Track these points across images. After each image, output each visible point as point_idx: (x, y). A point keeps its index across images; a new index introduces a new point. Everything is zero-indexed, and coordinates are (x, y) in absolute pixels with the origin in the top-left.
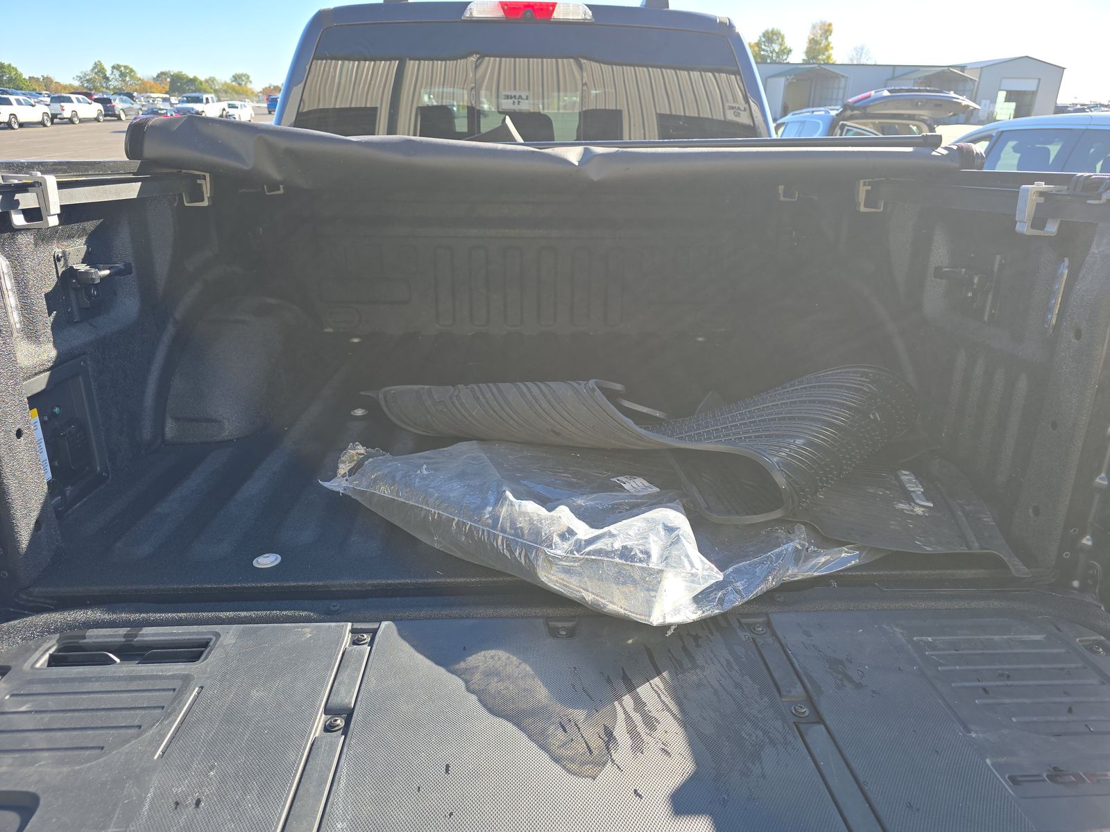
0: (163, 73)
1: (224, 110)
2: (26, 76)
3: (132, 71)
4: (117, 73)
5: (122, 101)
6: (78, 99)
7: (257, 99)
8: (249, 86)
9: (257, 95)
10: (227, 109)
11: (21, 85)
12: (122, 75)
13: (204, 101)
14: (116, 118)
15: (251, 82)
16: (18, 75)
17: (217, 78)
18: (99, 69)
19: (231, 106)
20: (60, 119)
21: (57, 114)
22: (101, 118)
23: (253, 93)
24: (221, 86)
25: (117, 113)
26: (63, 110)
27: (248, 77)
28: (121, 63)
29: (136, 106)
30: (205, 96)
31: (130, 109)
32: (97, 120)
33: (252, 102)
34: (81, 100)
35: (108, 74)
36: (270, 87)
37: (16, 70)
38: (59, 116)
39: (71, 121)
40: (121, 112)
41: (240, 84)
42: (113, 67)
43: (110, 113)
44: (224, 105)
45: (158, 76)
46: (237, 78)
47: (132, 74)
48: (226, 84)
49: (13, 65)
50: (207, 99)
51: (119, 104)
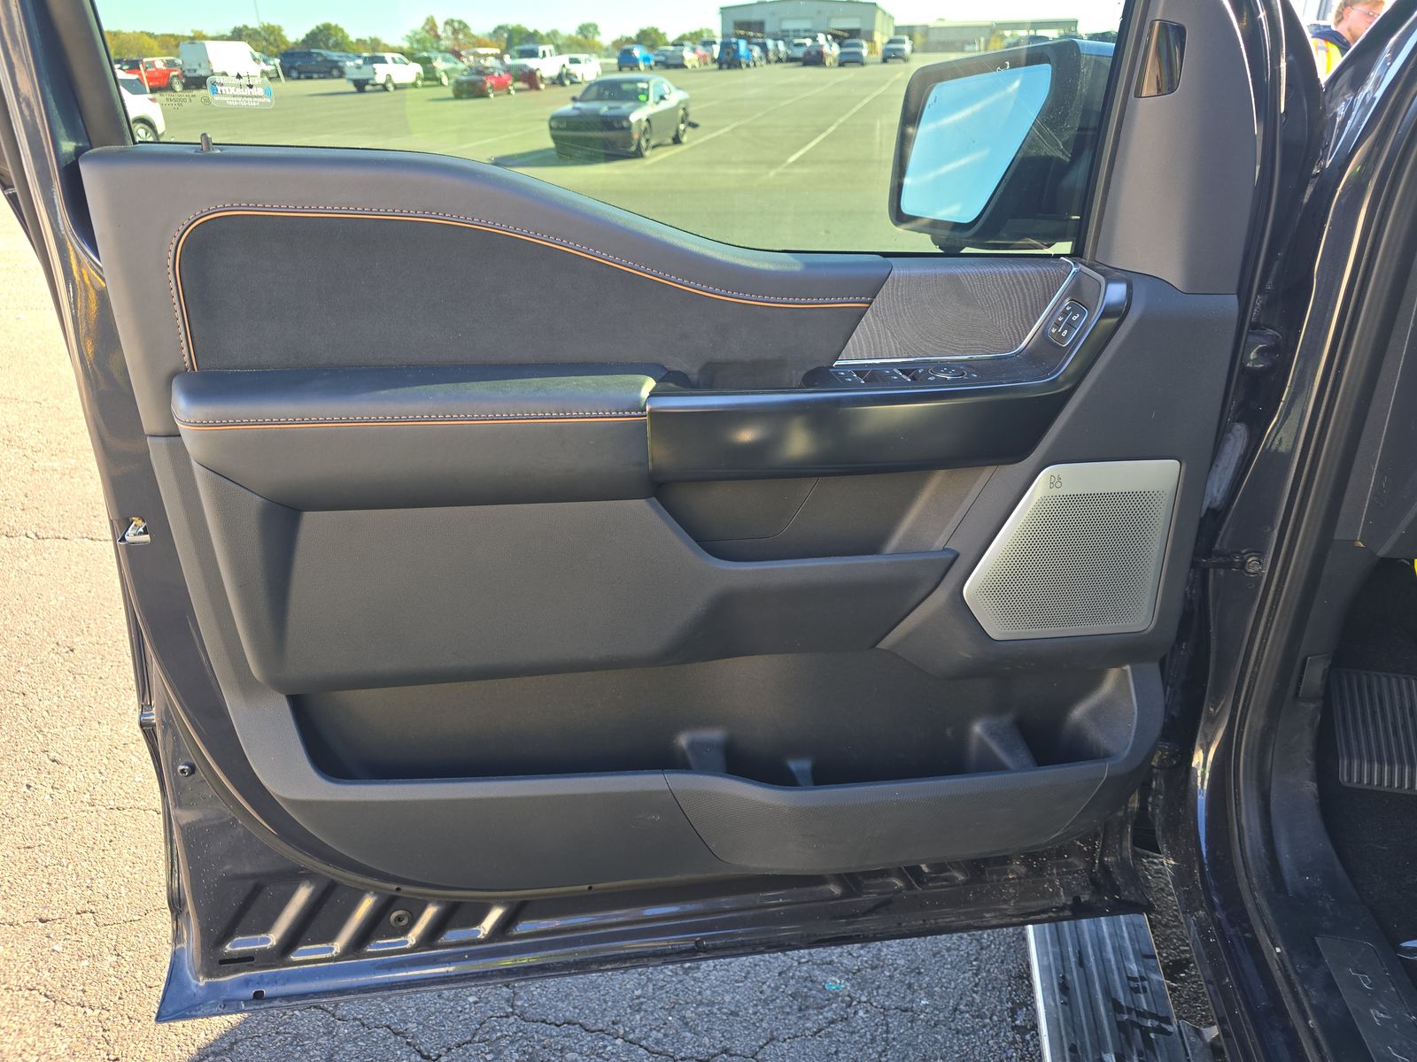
0: (500, 28)
1: (564, 66)
2: (353, 38)
3: (466, 26)
4: (449, 30)
5: (445, 60)
6: (393, 59)
7: (606, 53)
8: (597, 39)
9: (607, 49)
10: (569, 66)
11: (347, 48)
12: (455, 32)
13: (541, 54)
14: (435, 83)
15: (599, 33)
16: (345, 37)
17: (560, 31)
18: (431, 26)
19: (574, 61)
20: (373, 85)
21: (368, 80)
22: (419, 83)
23: (601, 47)
24: (564, 40)
25: (438, 75)
26: (375, 73)
27: (595, 27)
28: (456, 18)
29: (461, 66)
30: (541, 49)
31: (454, 70)
32: (414, 85)
33: (600, 57)
34: (397, 60)
35: (440, 31)
36: (621, 40)
37: (342, 30)
38: (371, 82)
39: (385, 88)
40: (443, 74)
41: (586, 37)
42: (446, 23)
43: (430, 76)
44: (565, 59)
45: (495, 32)
46: (584, 29)
47: (466, 30)
48: (570, 38)
49: (340, 26)
50: (544, 52)
51: (440, 65)
